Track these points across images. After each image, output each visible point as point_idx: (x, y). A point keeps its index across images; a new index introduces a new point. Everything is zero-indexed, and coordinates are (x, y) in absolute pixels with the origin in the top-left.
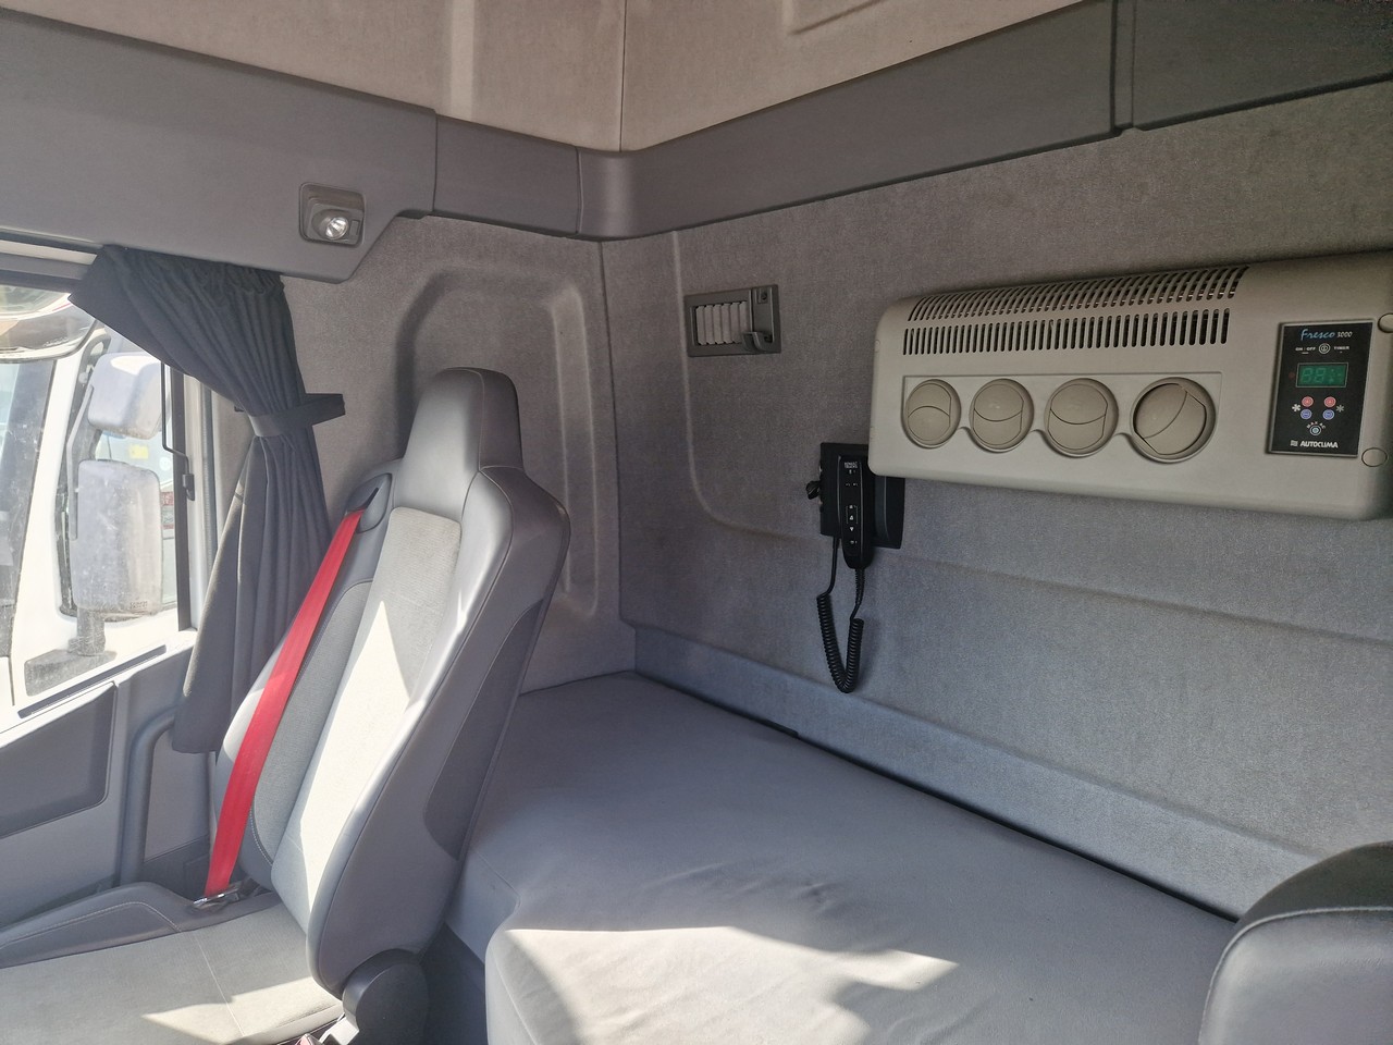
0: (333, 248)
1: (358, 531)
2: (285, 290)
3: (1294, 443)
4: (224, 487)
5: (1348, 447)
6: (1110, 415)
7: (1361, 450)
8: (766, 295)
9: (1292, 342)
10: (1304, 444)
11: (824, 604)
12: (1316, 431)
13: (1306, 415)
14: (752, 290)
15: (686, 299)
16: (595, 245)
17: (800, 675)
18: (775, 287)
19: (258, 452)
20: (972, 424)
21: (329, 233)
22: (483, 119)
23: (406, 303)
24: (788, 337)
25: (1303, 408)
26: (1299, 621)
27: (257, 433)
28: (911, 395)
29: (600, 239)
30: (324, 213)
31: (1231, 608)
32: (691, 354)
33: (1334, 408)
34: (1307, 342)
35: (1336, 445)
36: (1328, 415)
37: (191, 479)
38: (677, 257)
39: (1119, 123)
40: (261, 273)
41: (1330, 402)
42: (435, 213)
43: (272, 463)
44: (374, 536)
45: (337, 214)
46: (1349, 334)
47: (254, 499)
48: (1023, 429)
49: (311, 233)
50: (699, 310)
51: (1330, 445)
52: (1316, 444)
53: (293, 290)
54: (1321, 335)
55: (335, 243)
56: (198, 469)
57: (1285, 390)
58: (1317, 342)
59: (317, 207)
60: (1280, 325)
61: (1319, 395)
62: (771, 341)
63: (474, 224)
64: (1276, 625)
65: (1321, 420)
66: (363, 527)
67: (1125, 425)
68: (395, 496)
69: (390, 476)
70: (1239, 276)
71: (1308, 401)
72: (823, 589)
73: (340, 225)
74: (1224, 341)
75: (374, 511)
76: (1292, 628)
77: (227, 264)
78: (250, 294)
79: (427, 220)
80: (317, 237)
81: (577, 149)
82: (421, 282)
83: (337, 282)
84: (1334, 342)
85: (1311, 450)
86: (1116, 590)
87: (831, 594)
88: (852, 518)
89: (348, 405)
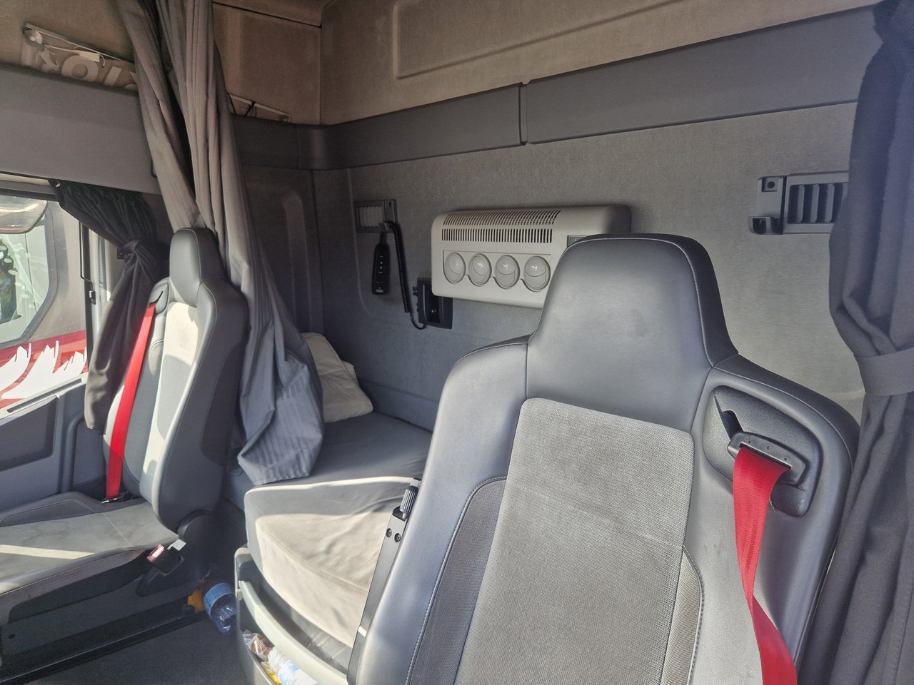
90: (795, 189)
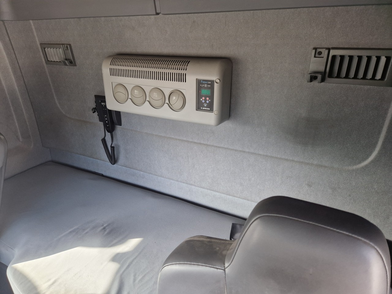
3: (202, 108)
5: (211, 110)
6: (163, 98)
7: (214, 111)
8: (68, 47)
9: (200, 84)
10: (203, 108)
11: (104, 141)
12: (205, 105)
13: (203, 101)
14: (62, 44)
15: (41, 44)
17: (101, 160)
18: (70, 45)
20: (132, 98)
24: (78, 62)
25: (202, 100)
26: (209, 143)
28: (115, 88)
31: (196, 141)
32: (47, 64)
33: (208, 100)
34: (202, 84)
35: (209, 109)
36: (208, 102)
38: (34, 30)
39: (158, 12)
41: (208, 99)
46: (210, 83)
48: (144, 100)
50: (46, 49)
51: (208, 109)
52: (206, 109)
54: (205, 82)
57: (199, 95)
58: (204, 84)
60: (197, 79)
61: (206, 97)
62: (72, 63)
64: (204, 144)
65: (206, 103)
67: (167, 101)
70: (188, 63)
71: (203, 98)
72: (103, 137)
74: (185, 82)
76: (207, 145)
84: (208, 84)
85: (205, 110)
86: (173, 137)
87: (106, 138)
88: (106, 119)
90: (334, 57)
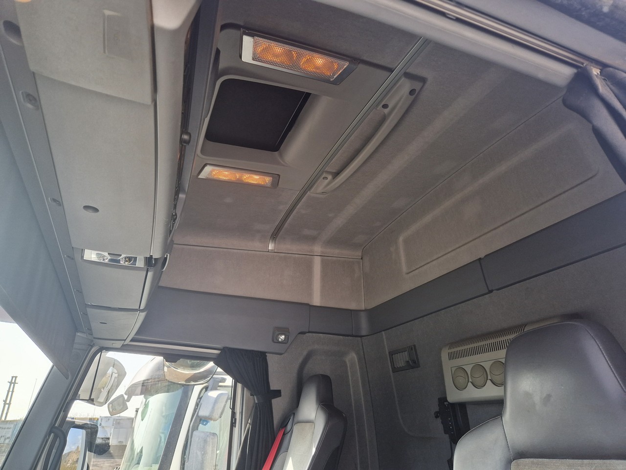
0: (280, 344)
1: (284, 434)
2: (267, 358)
4: (245, 421)
8: (412, 349)
11: (450, 463)
14: (408, 347)
15: (389, 353)
16: (359, 338)
18: (414, 346)
19: (256, 408)
20: (472, 380)
21: (280, 340)
22: (323, 305)
23: (300, 360)
24: (421, 362)
27: (256, 402)
28: (454, 373)
29: (361, 337)
30: (279, 334)
32: (393, 372)
37: (235, 419)
38: (385, 340)
39: (490, 290)
40: (261, 352)
42: (309, 332)
43: (260, 412)
44: (289, 435)
45: (282, 334)
47: (254, 424)
48: (486, 379)
49: (275, 341)
50: (394, 356)
53: (269, 357)
55: (282, 342)
56: (238, 416)
59: (277, 333)
62: (416, 364)
63: (321, 335)
66: (285, 433)
68: (296, 420)
69: (294, 414)
72: (449, 458)
73: (283, 337)
75: (289, 427)
77: (253, 351)
78: (258, 358)
79: (307, 334)
80: (276, 341)
81: (351, 310)
82: (305, 353)
83: (281, 354)
88: (450, 423)
89: (282, 394)
